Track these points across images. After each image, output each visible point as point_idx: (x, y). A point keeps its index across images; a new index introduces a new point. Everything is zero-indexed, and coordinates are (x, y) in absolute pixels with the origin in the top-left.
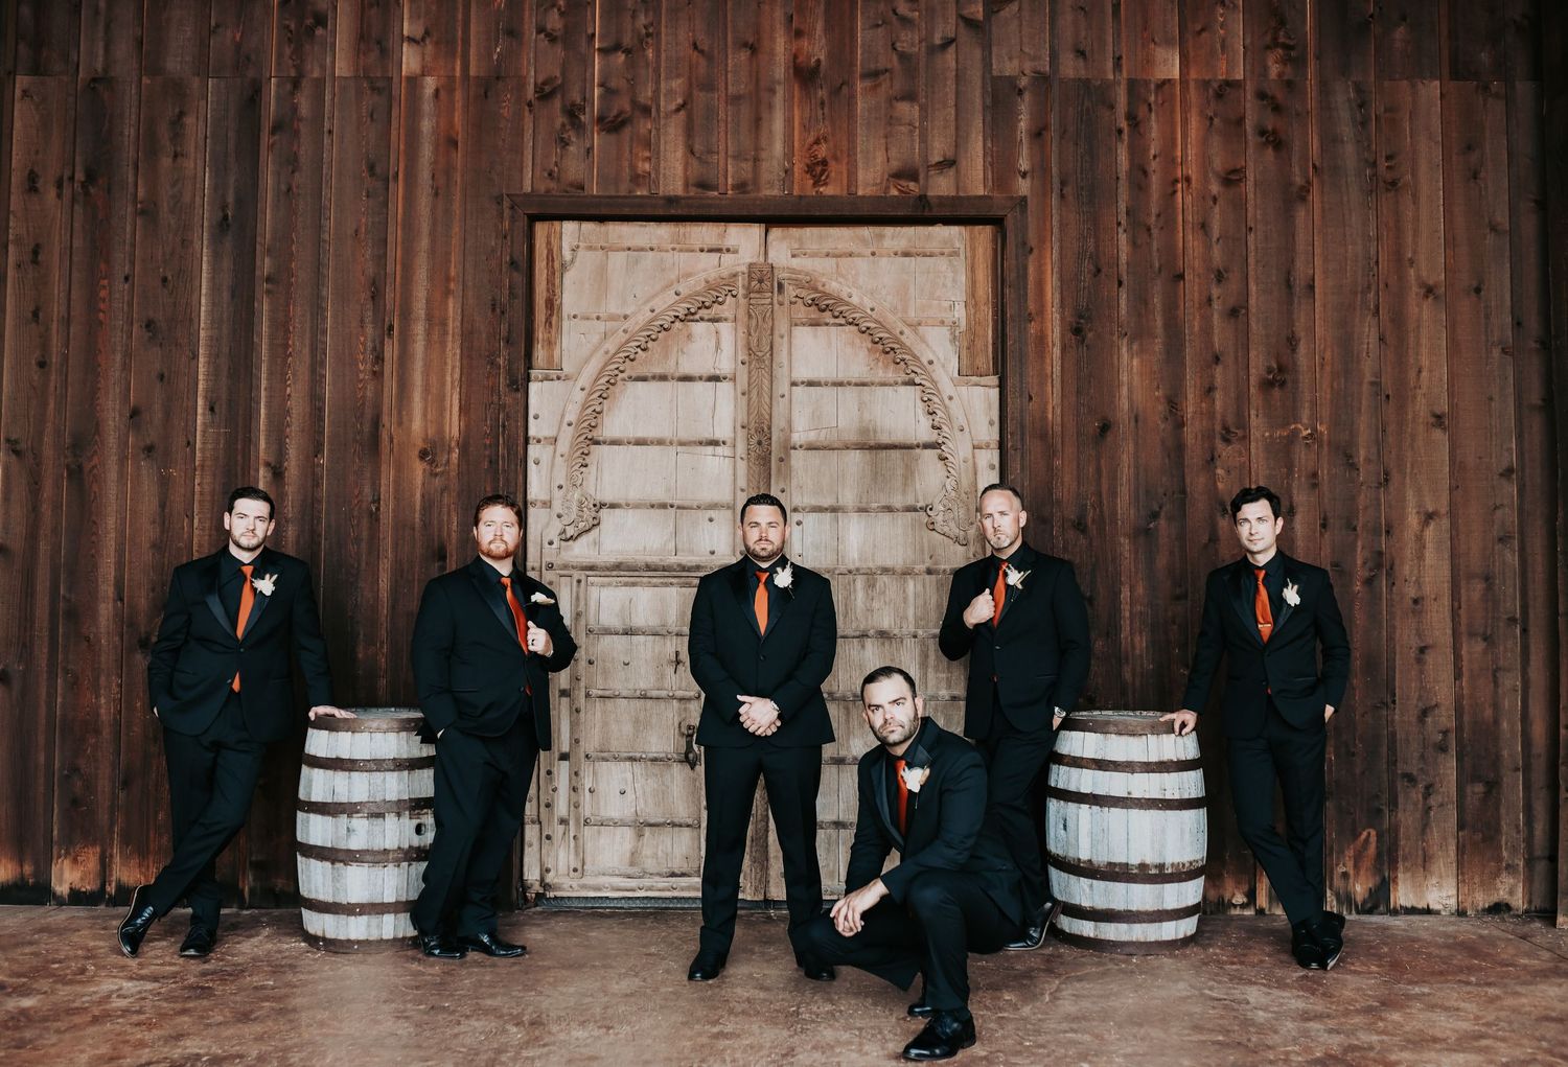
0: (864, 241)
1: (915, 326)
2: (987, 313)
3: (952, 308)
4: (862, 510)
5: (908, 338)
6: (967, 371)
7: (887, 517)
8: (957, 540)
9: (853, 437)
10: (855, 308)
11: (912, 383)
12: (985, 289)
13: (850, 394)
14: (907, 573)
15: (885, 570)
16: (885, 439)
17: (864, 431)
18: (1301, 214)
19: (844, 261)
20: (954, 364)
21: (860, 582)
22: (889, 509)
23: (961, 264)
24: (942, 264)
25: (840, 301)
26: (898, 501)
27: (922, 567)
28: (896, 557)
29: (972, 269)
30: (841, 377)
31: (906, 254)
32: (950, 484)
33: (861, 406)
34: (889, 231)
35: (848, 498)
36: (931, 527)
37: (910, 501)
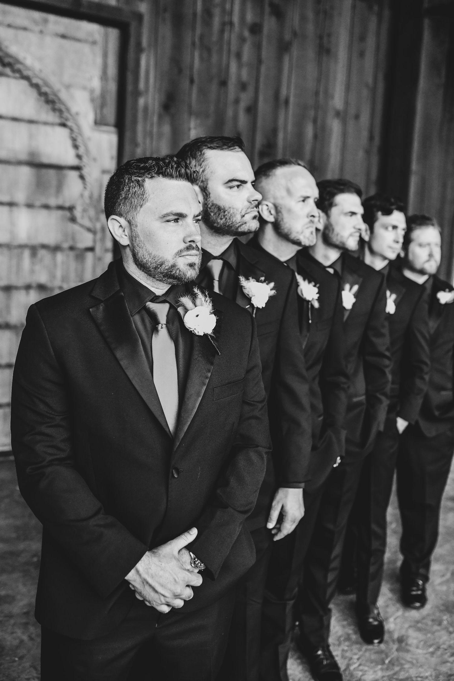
0: (35, 22)
1: (68, 87)
2: (113, 87)
3: (91, 79)
4: (30, 206)
5: (63, 95)
6: (99, 122)
7: (44, 212)
8: (89, 230)
9: (23, 157)
10: (28, 68)
11: (64, 125)
12: (112, 71)
13: (23, 128)
14: (56, 249)
15: (44, 246)
16: (45, 160)
17: (32, 154)
18: (286, 59)
19: (21, 33)
20: (91, 117)
21: (27, 254)
22: (46, 207)
23: (98, 50)
24: (86, 48)
25: (18, 61)
26: (53, 202)
27: (66, 245)
28: (51, 239)
29: (105, 55)
30: (17, 114)
31: (64, 36)
32: (87, 194)
33: (31, 136)
34: (52, 18)
35: (20, 197)
36: (73, 220)
37: (60, 202)
